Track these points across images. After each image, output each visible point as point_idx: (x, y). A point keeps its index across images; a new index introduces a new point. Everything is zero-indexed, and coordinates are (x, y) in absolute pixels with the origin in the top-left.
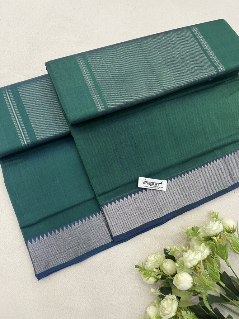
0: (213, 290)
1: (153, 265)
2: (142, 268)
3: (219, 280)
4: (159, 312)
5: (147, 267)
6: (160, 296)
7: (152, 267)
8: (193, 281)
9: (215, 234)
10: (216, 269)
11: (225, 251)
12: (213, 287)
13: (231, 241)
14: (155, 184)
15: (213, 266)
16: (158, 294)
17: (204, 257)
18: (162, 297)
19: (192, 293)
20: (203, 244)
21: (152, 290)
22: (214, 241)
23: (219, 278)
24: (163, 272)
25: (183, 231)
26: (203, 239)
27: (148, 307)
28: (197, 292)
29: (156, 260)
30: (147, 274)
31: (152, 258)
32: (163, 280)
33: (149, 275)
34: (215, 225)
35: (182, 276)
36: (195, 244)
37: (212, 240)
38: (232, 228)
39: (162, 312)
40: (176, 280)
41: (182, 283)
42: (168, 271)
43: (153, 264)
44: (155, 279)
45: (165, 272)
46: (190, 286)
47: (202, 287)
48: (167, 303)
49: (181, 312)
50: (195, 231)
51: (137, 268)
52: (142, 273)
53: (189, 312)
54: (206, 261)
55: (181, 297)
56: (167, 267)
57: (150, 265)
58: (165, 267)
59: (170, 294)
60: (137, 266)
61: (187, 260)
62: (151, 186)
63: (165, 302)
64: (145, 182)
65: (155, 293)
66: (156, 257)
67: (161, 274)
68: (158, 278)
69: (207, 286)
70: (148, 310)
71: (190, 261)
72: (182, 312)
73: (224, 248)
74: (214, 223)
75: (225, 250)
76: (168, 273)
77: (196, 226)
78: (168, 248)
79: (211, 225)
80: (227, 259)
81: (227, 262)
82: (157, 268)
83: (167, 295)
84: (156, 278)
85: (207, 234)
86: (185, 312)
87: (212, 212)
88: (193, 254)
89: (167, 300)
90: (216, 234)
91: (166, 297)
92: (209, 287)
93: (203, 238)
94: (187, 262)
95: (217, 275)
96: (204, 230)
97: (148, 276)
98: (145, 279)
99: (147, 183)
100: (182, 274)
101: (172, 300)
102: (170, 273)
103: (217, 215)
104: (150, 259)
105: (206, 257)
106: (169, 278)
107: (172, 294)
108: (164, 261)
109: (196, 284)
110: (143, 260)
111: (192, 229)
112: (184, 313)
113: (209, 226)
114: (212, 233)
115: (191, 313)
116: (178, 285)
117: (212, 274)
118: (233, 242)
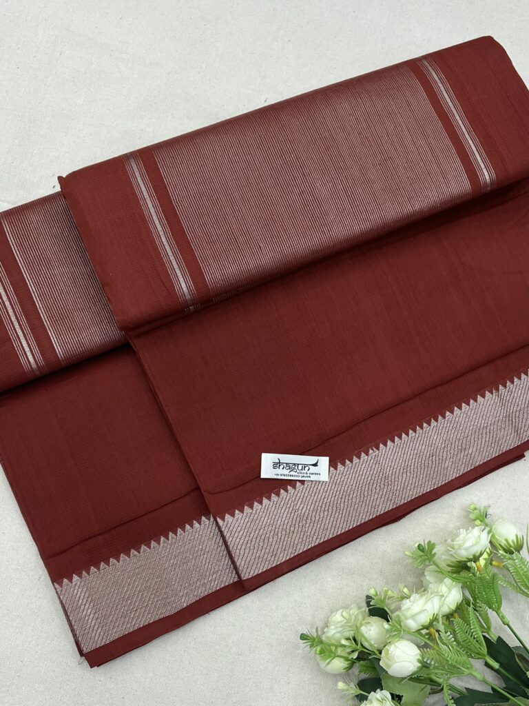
0: (466, 673)
1: (339, 632)
2: (315, 639)
5: (327, 637)
6: (357, 696)
7: (338, 635)
8: (423, 658)
9: (471, 557)
11: (494, 591)
12: (467, 668)
13: (511, 569)
14: (300, 467)
15: (469, 624)
16: (353, 692)
17: (449, 608)
18: (362, 698)
19: (429, 687)
20: (448, 581)
21: (341, 685)
22: (472, 571)
23: (484, 650)
24: (361, 643)
25: (407, 553)
26: (450, 569)
28: (438, 684)
29: (345, 621)
30: (327, 653)
31: (338, 617)
32: (361, 662)
33: (333, 655)
34: (470, 535)
35: (397, 647)
36: (432, 579)
37: (468, 569)
38: (513, 541)
40: (385, 659)
41: (397, 661)
42: (373, 643)
43: (340, 629)
44: (347, 663)
45: (366, 644)
46: (414, 666)
47: (442, 670)
50: (425, 552)
51: (305, 639)
52: (316, 651)
54: (456, 615)
55: (402, 696)
56: (371, 633)
57: (333, 632)
58: (366, 635)
59: (378, 690)
60: (303, 637)
61: (409, 614)
62: (292, 473)
64: (277, 465)
65: (347, 690)
66: (344, 614)
67: (357, 650)
68: (350, 658)
71: (413, 617)
73: (490, 584)
74: (468, 532)
75: (493, 588)
76: (371, 645)
77: (429, 542)
78: (372, 592)
79: (461, 537)
80: (499, 608)
81: (501, 615)
82: (348, 639)
83: (372, 693)
84: (347, 659)
85: (455, 558)
87: (472, 507)
88: (421, 601)
89: (371, 702)
90: (474, 556)
91: (369, 698)
92: (458, 668)
93: (449, 566)
94: (408, 619)
95: (480, 644)
96: (449, 548)
97: (329, 656)
98: (323, 664)
99: (282, 467)
100: (396, 644)
101: (381, 701)
102: (375, 646)
103: (484, 514)
104: (333, 619)
105: (453, 607)
106: (374, 656)
107: (382, 690)
108: (363, 622)
109: (430, 664)
110: (320, 624)
111: (419, 549)
113: (457, 539)
114: (464, 554)
116: (389, 667)
117: (467, 641)
118: (518, 572)
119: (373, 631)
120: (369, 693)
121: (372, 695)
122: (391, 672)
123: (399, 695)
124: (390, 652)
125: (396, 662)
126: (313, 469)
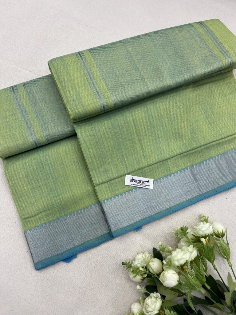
0: (198, 290)
1: (140, 264)
3: (204, 282)
4: (143, 309)
5: (134, 265)
6: (145, 293)
8: (180, 279)
9: (204, 235)
10: (202, 271)
11: (212, 253)
12: (198, 287)
13: (219, 245)
14: (141, 182)
15: (199, 267)
16: (143, 291)
17: (192, 259)
18: (147, 295)
19: (177, 293)
20: (191, 246)
21: (138, 287)
22: (202, 243)
23: (204, 280)
24: (149, 270)
25: (173, 231)
26: (192, 240)
27: (133, 304)
28: (182, 293)
29: (143, 259)
30: (135, 272)
31: (140, 257)
32: (149, 278)
34: (205, 226)
35: (168, 273)
36: (184, 244)
37: (200, 242)
38: (221, 233)
39: (146, 309)
40: (162, 277)
42: (154, 270)
43: (140, 262)
44: (142, 277)
45: (151, 271)
46: (175, 283)
47: (187, 287)
48: (151, 301)
49: (164, 311)
50: (184, 230)
53: (172, 312)
54: (193, 262)
55: (166, 296)
56: (154, 266)
57: (137, 263)
58: (152, 267)
59: (155, 292)
60: (123, 264)
62: (138, 184)
63: (150, 300)
65: (141, 290)
66: (143, 256)
67: (147, 273)
69: (193, 286)
70: (132, 307)
72: (166, 310)
73: (211, 250)
76: (154, 272)
77: (186, 227)
79: (201, 225)
80: (213, 261)
81: (214, 265)
82: (143, 267)
86: (169, 311)
87: (202, 215)
88: (182, 253)
89: (151, 297)
91: (150, 295)
92: (194, 287)
95: (203, 277)
99: (134, 181)
100: (168, 271)
101: (156, 298)
102: (156, 272)
103: (207, 219)
104: (138, 257)
106: (154, 276)
107: (157, 292)
108: (151, 260)
109: (182, 283)
110: (131, 258)
111: (181, 229)
112: (167, 311)
113: (199, 226)
114: (201, 234)
115: (174, 313)
116: (164, 282)
117: (198, 275)
118: (221, 246)
119: (155, 265)
120: (151, 293)
121: (152, 294)
122: (164, 284)
123: (164, 296)
124: (165, 275)
125: (167, 280)
126: (147, 183)
